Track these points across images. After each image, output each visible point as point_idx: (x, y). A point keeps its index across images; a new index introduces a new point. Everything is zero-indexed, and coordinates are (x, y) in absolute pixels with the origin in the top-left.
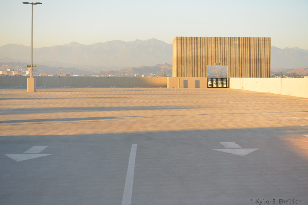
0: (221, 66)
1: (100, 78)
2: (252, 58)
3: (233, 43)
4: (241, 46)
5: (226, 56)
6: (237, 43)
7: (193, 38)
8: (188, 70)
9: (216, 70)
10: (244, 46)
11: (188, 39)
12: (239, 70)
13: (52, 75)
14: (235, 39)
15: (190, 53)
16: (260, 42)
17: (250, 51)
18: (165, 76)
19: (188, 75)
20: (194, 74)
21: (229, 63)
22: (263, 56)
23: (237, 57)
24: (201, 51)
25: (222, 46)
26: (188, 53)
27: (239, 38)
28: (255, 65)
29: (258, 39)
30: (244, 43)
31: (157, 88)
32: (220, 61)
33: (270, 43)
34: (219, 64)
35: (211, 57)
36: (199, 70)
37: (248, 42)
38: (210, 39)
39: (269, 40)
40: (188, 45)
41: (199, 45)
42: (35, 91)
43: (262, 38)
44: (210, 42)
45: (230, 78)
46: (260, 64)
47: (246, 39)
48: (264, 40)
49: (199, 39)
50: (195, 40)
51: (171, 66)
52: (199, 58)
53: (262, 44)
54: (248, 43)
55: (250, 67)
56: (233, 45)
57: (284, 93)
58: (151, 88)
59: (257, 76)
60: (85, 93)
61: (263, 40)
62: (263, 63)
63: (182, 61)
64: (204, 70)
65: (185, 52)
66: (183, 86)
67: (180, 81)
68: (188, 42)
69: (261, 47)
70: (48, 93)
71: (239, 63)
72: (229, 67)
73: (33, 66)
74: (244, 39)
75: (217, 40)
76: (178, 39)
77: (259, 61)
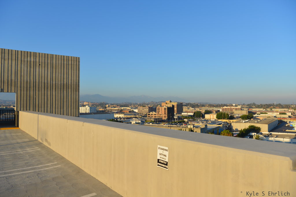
0: (6, 93)
2: (54, 82)
3: (26, 60)
4: (38, 64)
6: (32, 60)
10: (43, 65)
16: (65, 62)
17: (52, 73)
21: (19, 88)
22: (70, 81)
23: (32, 81)
28: (59, 92)
30: (43, 61)
32: (4, 85)
33: (79, 64)
34: (2, 90)
43: (68, 57)
45: (20, 112)
46: (65, 92)
47: (46, 56)
48: (72, 60)
53: (68, 65)
54: (49, 61)
55: (51, 95)
56: (26, 63)
61: (70, 59)
62: (70, 90)
71: (35, 90)
72: (19, 94)
74: (43, 56)
77: (64, 87)
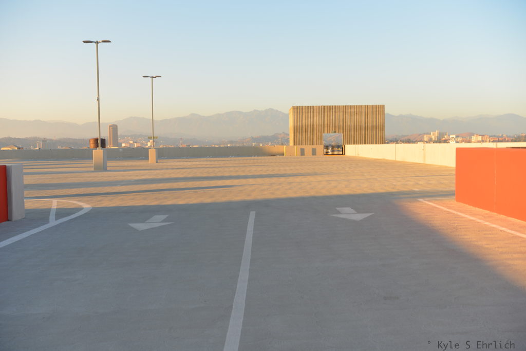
0: (337, 134)
1: (220, 148)
2: (366, 125)
3: (348, 111)
5: (341, 124)
6: (352, 111)
8: (304, 138)
9: (332, 137)
10: (359, 114)
11: (304, 108)
12: (354, 137)
13: (173, 146)
14: (350, 107)
15: (306, 122)
16: (374, 110)
17: (365, 118)
18: (282, 144)
19: (304, 143)
20: (311, 142)
21: (344, 130)
22: (377, 123)
23: (353, 125)
24: (316, 120)
25: (337, 114)
26: (304, 121)
27: (354, 106)
28: (370, 132)
29: (372, 107)
30: (359, 111)
31: (275, 157)
32: (336, 129)
33: (384, 110)
34: (335, 132)
35: (326, 125)
36: (315, 138)
38: (326, 108)
39: (383, 107)
40: (304, 114)
41: (315, 114)
42: (157, 162)
43: (376, 106)
45: (346, 146)
46: (374, 131)
47: (361, 107)
48: (378, 108)
49: (315, 108)
50: (310, 108)
51: (289, 135)
52: (315, 126)
53: (376, 111)
54: (363, 110)
55: (365, 134)
56: (348, 113)
57: (399, 159)
58: (269, 157)
59: (372, 143)
60: (205, 163)
62: (377, 130)
63: (298, 130)
64: (321, 138)
65: (302, 121)
66: (300, 154)
67: (296, 149)
68: (304, 111)
69: (376, 114)
70: (169, 164)
71: (354, 131)
72: (345, 134)
73: (154, 138)
74: (359, 107)
75: (331, 108)
76: (294, 108)
77: (374, 128)
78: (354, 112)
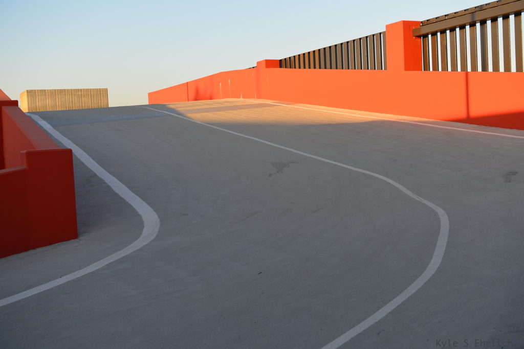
7: (41, 91)
11: (37, 91)
14: (78, 90)
15: (39, 103)
24: (49, 102)
25: (67, 96)
26: (37, 103)
27: (81, 90)
29: (97, 90)
35: (58, 107)
37: (88, 92)
38: (57, 91)
39: (106, 90)
40: (37, 96)
41: (47, 96)
44: (57, 93)
49: (47, 91)
50: (43, 92)
65: (36, 103)
68: (37, 94)
69: (100, 97)
75: (62, 92)
76: (28, 92)
78: (81, 95)
